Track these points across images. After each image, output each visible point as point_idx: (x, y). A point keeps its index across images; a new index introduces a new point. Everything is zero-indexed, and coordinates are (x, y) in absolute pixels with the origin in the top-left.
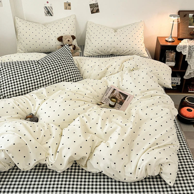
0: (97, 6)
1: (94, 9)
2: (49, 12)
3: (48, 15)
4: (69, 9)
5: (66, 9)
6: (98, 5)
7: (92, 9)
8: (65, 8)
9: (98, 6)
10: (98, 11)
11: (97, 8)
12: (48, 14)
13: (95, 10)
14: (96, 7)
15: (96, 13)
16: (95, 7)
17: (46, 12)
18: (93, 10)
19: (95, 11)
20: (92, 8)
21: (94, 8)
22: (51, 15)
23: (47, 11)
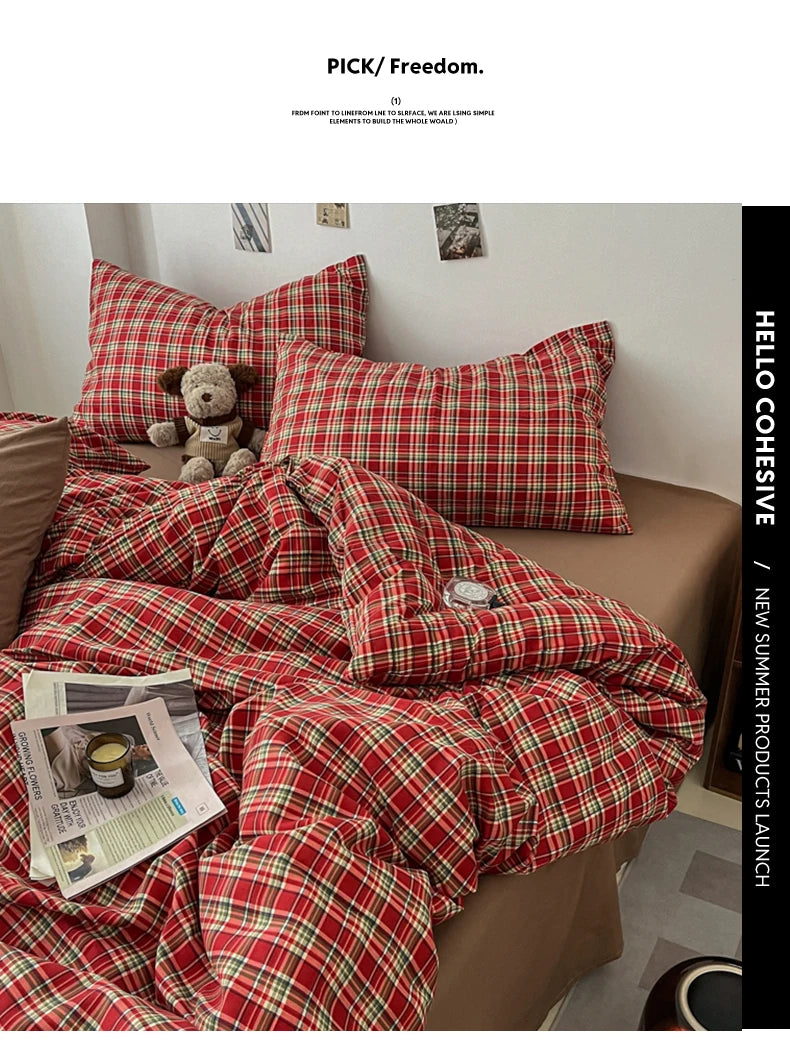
0: (472, 218)
1: (453, 233)
2: (249, 231)
3: (246, 243)
4: (337, 226)
5: (325, 221)
6: (476, 215)
7: (446, 233)
8: (319, 219)
9: (476, 220)
10: (474, 249)
11: (471, 230)
12: (249, 240)
13: (460, 240)
14: (468, 224)
15: (463, 256)
16: (463, 223)
17: (239, 230)
18: (449, 241)
19: (458, 246)
20: (445, 228)
21: (456, 230)
22: (262, 250)
23: (244, 224)
